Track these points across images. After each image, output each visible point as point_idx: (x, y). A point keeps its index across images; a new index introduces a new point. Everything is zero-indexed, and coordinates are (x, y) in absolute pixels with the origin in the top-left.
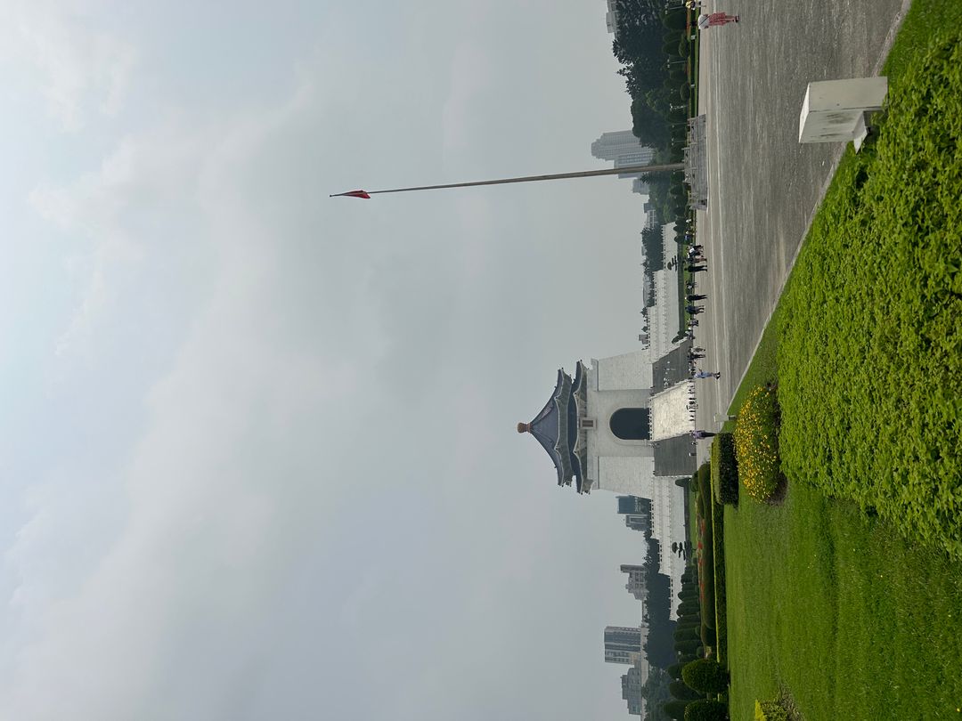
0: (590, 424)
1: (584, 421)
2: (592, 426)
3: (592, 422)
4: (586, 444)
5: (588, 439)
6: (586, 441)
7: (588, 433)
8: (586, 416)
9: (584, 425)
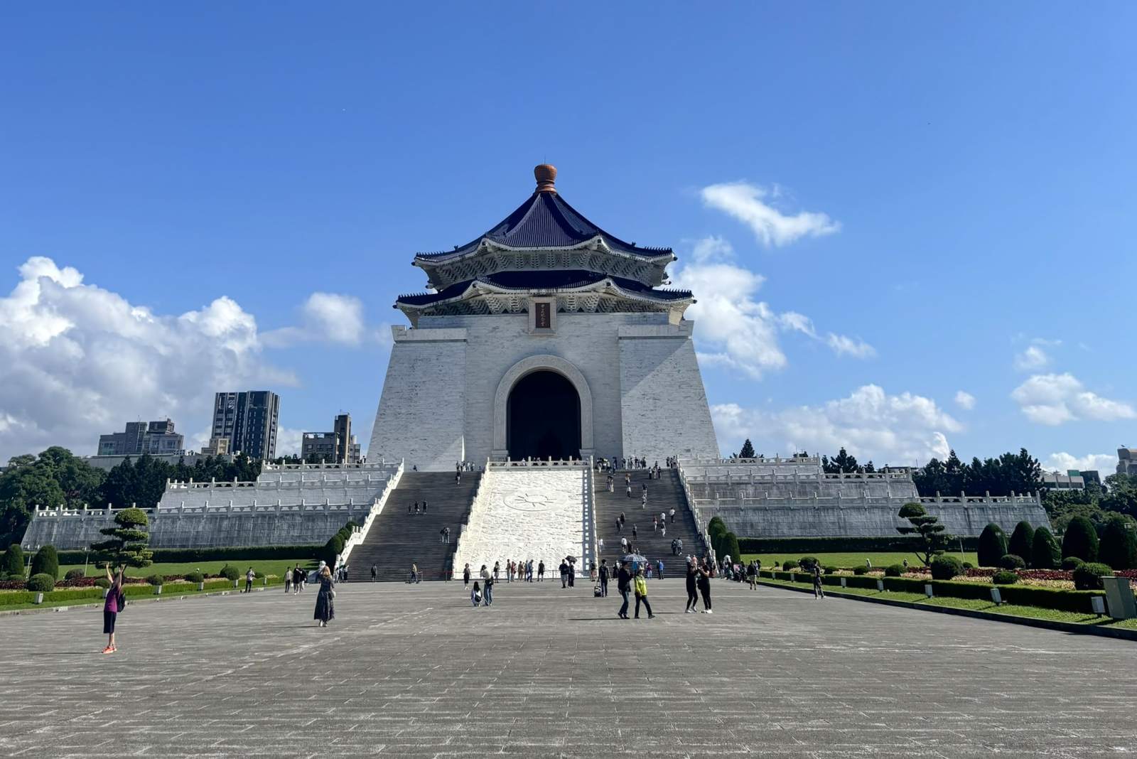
0: (543, 320)
1: (547, 305)
2: (538, 325)
3: (548, 325)
4: (497, 312)
5: (508, 318)
6: (506, 312)
7: (523, 318)
8: (562, 311)
9: (538, 305)
